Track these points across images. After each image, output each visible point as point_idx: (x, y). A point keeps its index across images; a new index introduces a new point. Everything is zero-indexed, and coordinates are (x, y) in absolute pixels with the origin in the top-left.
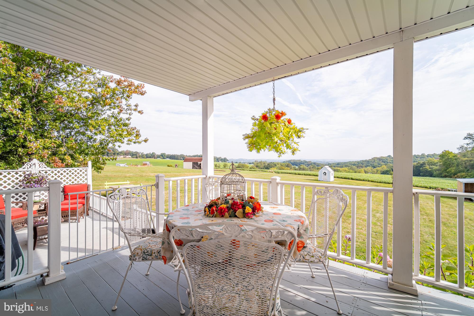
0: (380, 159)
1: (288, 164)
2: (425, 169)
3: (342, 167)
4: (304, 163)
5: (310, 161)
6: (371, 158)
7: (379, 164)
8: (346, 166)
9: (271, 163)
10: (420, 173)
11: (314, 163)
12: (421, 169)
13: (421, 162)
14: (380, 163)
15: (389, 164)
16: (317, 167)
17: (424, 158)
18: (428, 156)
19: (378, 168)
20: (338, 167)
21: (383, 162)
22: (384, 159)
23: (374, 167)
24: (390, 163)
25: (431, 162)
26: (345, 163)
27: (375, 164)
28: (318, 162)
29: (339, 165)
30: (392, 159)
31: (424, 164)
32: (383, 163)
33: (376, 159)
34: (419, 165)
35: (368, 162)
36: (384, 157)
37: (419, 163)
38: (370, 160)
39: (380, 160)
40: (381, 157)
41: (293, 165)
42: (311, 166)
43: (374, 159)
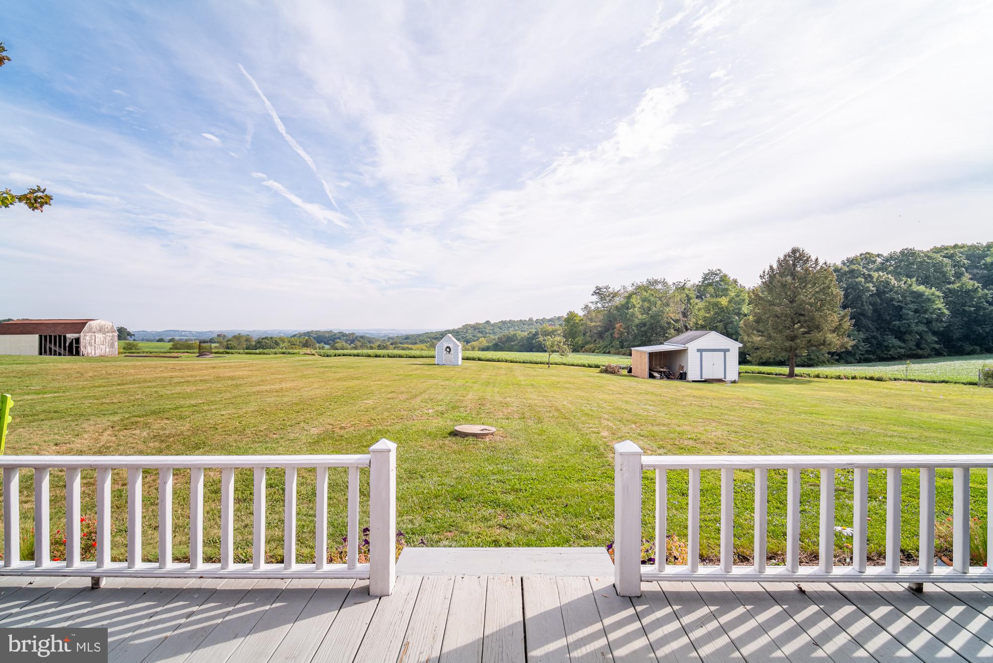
0: (475, 327)
1: (307, 340)
2: (538, 342)
3: (416, 343)
4: (339, 338)
5: (353, 334)
6: (461, 327)
7: (474, 336)
8: (422, 342)
9: (266, 338)
10: (533, 348)
11: (362, 337)
12: (534, 341)
13: (534, 331)
14: (475, 334)
15: (488, 335)
16: (369, 345)
17: (532, 324)
18: (537, 321)
19: (473, 343)
20: (407, 343)
21: (479, 332)
22: (481, 327)
23: (468, 342)
24: (490, 334)
25: (545, 331)
26: (419, 335)
27: (469, 336)
28: (368, 336)
29: (409, 341)
30: (491, 328)
31: (536, 334)
32: (479, 335)
33: (469, 328)
34: (531, 335)
35: (457, 332)
36: (480, 324)
37: (530, 332)
38: (460, 329)
39: (475, 329)
40: (477, 324)
41: (319, 342)
42: (359, 344)
43: (466, 327)
